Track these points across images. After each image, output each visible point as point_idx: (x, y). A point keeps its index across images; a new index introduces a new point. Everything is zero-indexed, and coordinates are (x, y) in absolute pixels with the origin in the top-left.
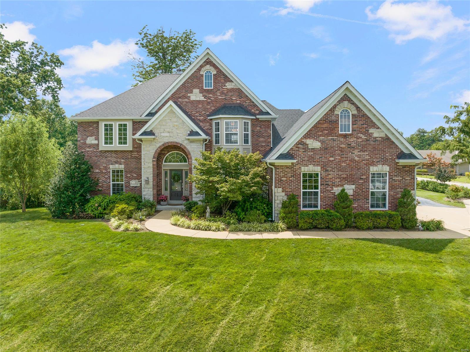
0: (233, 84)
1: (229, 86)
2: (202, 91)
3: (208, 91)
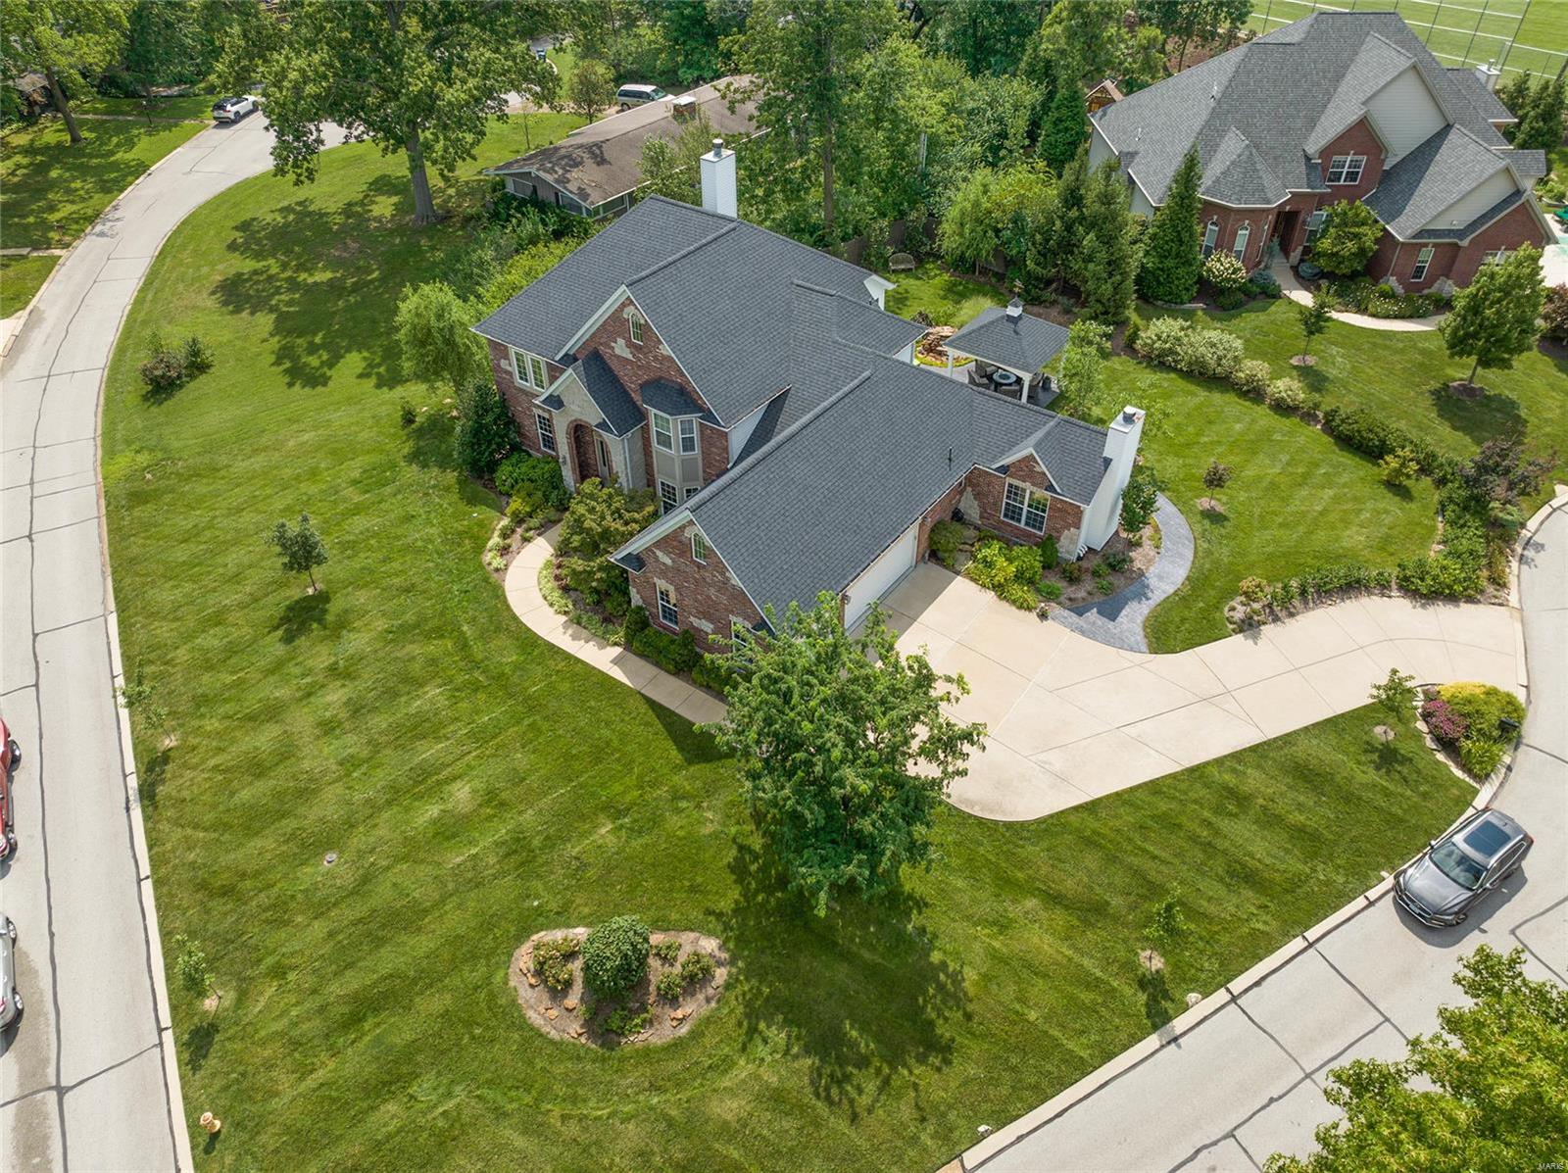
1: (663, 350)
2: (629, 345)
3: (637, 348)
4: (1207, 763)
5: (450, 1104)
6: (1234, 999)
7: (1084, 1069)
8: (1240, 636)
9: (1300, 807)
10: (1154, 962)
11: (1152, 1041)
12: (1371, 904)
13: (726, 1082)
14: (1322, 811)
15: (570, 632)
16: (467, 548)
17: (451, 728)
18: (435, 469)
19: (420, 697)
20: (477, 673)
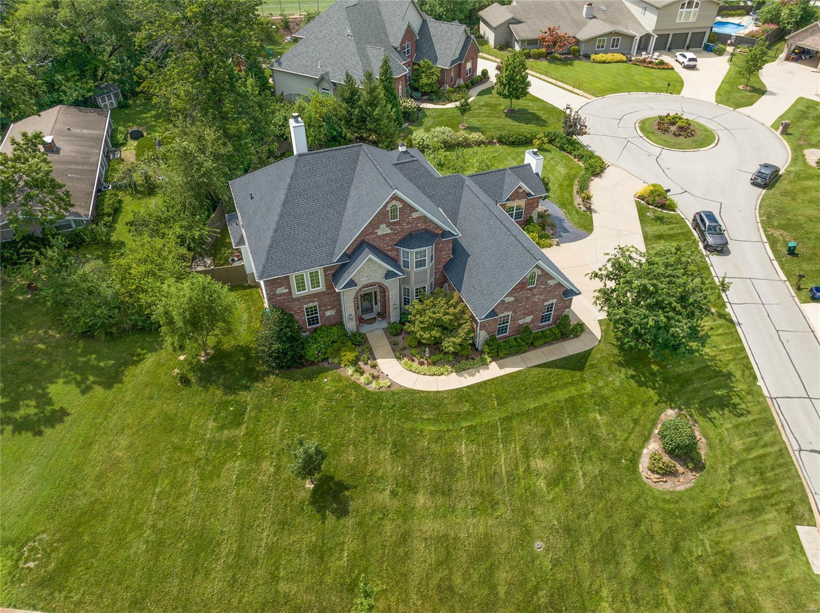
0: (419, 213)
1: (414, 215)
2: (389, 225)
3: (394, 224)
5: (707, 543)
6: (730, 304)
8: (593, 214)
11: (738, 328)
12: (708, 257)
13: (728, 440)
16: (354, 393)
17: (494, 451)
18: (256, 384)
19: (461, 456)
20: (464, 424)
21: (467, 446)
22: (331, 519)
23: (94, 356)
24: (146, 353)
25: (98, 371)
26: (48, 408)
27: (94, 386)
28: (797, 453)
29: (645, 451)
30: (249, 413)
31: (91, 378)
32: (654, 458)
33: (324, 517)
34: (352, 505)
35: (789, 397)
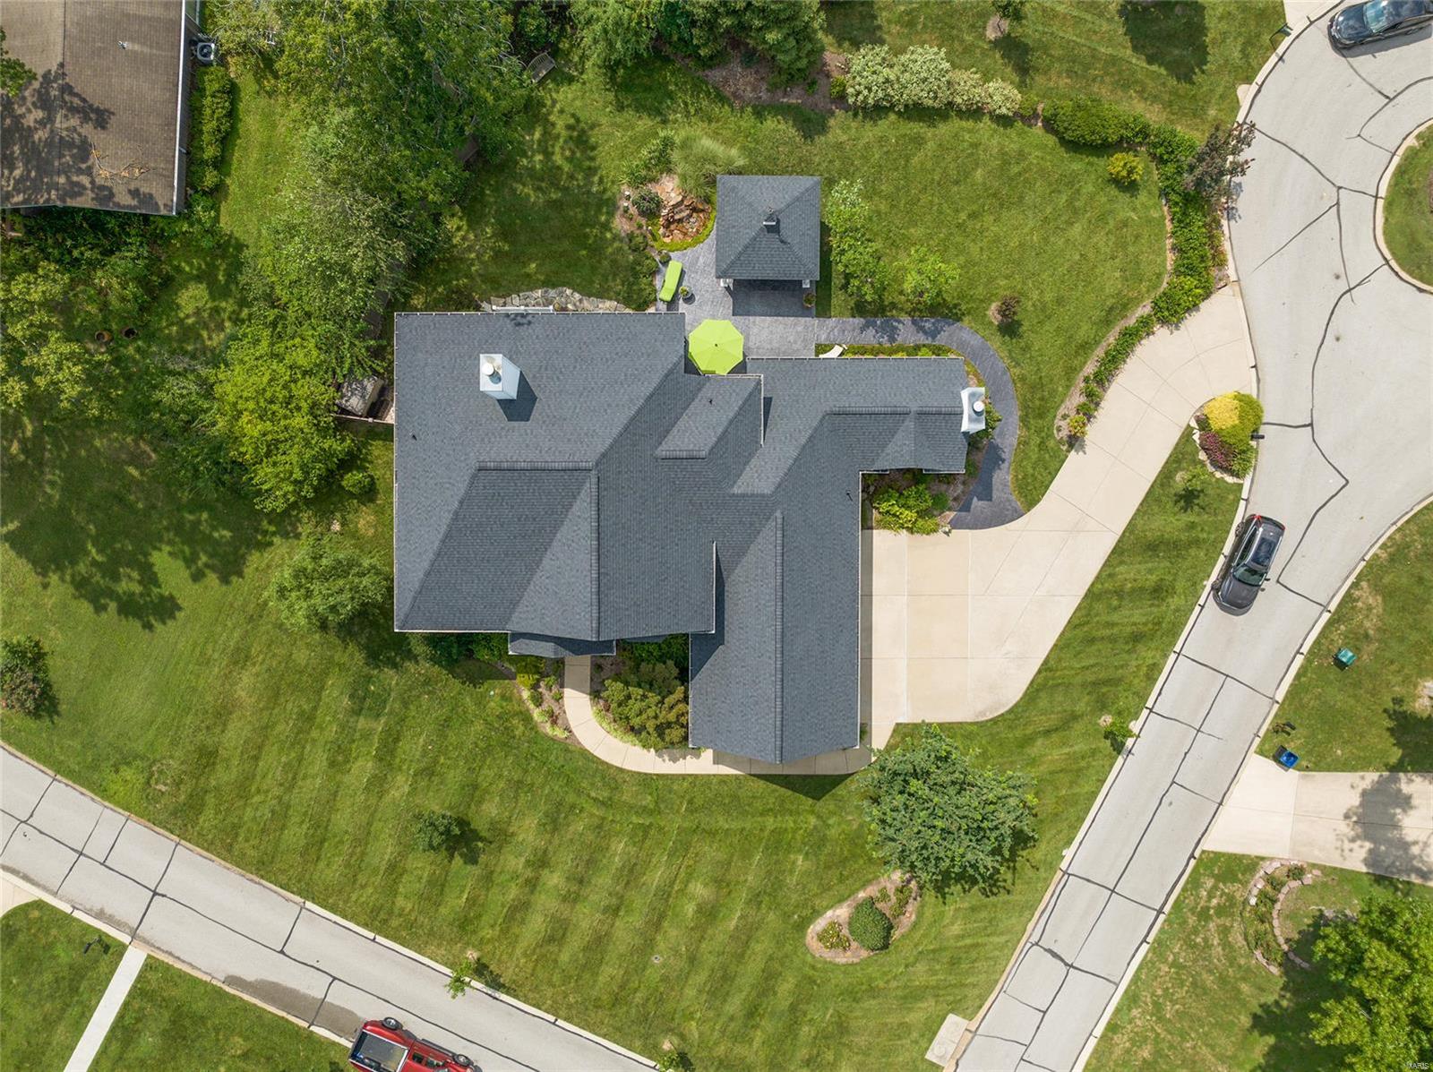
4: (1092, 585)
5: (831, 1011)
6: (1151, 710)
7: (1094, 795)
8: (1073, 452)
9: (1150, 571)
10: (1106, 720)
11: (1120, 760)
12: (1203, 607)
13: (946, 921)
14: (1162, 565)
15: (666, 758)
16: (521, 728)
17: (654, 860)
18: (407, 664)
19: (614, 855)
20: (635, 819)
21: (626, 845)
22: (458, 860)
23: (205, 516)
24: (274, 534)
25: (214, 546)
26: (156, 590)
27: (207, 571)
28: (1029, 945)
29: (829, 913)
30: (393, 704)
31: (204, 558)
32: (833, 924)
33: (452, 856)
34: (483, 858)
35: (1088, 881)
